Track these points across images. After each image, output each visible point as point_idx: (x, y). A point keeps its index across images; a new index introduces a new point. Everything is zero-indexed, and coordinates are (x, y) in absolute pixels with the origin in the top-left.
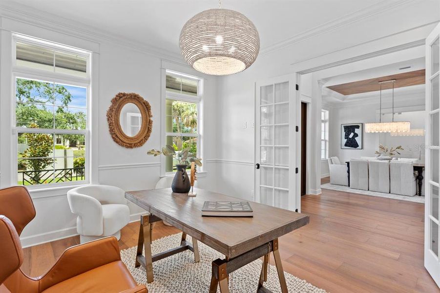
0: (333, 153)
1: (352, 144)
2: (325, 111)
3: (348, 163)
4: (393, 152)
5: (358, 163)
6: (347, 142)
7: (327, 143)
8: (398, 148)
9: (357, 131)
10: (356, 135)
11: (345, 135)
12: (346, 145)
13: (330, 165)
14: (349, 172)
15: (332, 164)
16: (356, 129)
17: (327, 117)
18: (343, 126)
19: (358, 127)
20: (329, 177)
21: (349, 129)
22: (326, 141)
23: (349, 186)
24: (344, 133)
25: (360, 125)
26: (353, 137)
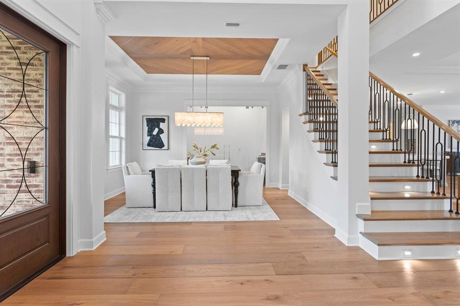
0: (132, 156)
1: (156, 143)
2: (121, 93)
3: (153, 172)
4: (207, 153)
5: (167, 171)
6: (150, 141)
7: (124, 142)
8: (214, 147)
9: (162, 126)
10: (161, 131)
11: (148, 131)
12: (149, 145)
13: (126, 177)
14: (154, 186)
15: (129, 174)
16: (161, 123)
17: (123, 104)
18: (145, 118)
19: (163, 120)
20: (124, 193)
21: (153, 123)
22: (121, 138)
23: (155, 207)
24: (146, 128)
25: (166, 118)
26: (158, 134)
